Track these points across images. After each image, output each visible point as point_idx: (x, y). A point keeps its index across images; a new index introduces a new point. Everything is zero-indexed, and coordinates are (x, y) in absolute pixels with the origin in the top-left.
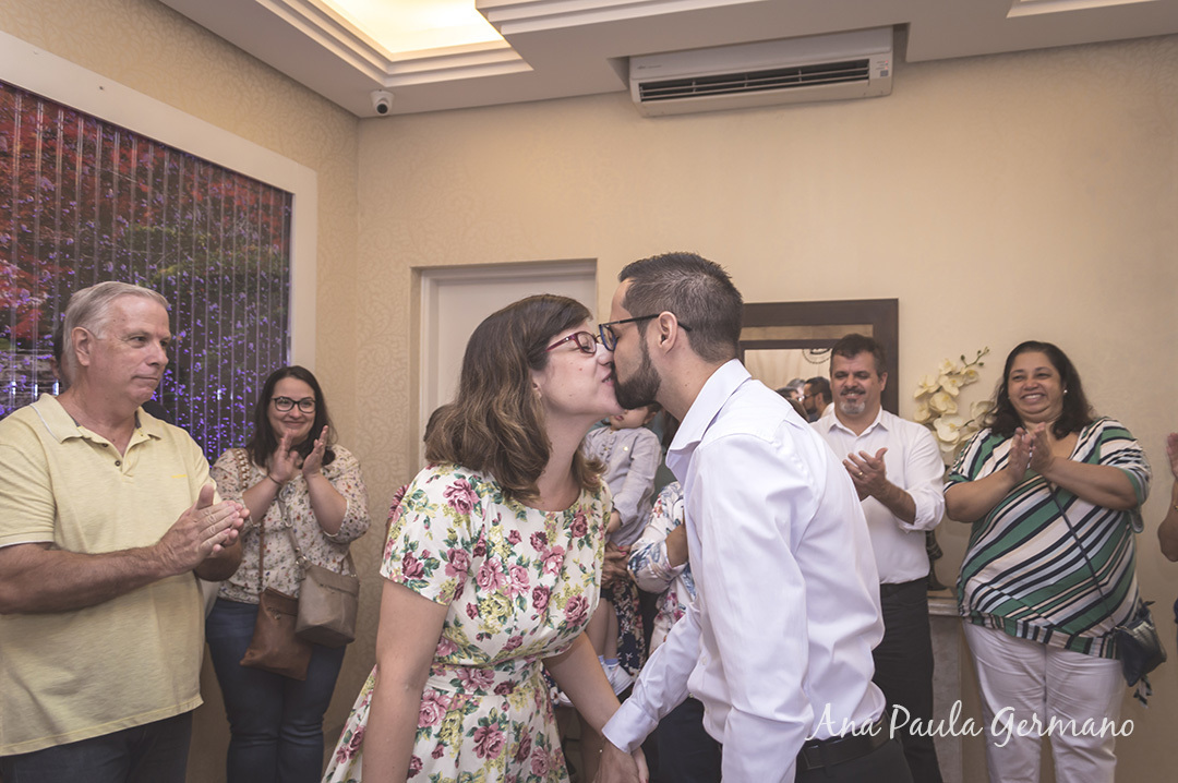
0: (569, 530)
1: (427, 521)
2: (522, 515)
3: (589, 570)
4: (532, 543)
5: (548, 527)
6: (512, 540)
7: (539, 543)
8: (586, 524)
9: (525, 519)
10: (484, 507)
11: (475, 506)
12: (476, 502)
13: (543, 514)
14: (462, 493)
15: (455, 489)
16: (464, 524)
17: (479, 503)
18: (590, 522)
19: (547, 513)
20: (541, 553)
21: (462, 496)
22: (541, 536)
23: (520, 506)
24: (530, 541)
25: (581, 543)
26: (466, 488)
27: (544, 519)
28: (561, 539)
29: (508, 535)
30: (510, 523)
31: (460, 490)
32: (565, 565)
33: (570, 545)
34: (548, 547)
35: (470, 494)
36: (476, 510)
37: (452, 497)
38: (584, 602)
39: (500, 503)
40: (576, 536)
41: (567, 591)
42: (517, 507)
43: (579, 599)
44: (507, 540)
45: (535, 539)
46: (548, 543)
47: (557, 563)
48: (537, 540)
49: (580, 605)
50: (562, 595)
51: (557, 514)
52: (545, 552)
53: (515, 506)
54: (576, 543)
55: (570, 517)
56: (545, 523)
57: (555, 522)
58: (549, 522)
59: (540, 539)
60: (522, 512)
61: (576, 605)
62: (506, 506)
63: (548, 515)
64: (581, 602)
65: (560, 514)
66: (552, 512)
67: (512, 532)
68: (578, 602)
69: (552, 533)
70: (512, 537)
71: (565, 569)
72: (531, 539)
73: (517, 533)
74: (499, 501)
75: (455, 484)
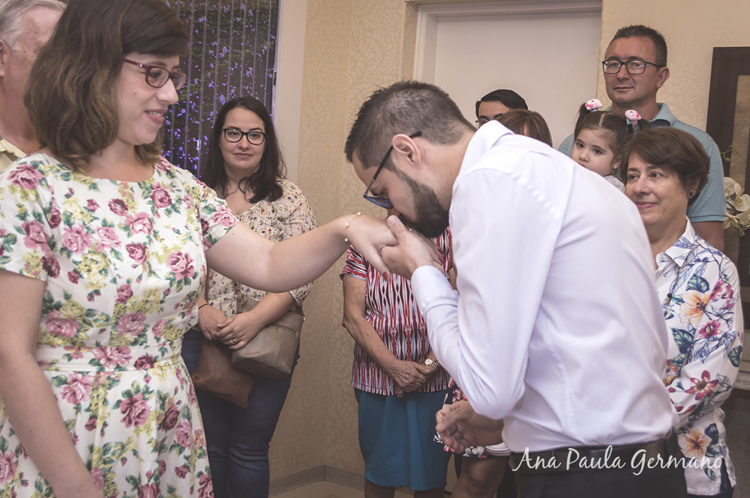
0: (150, 199)
2: (94, 186)
3: (183, 231)
4: (112, 209)
5: (124, 194)
6: (91, 207)
8: (168, 196)
9: (98, 190)
10: (50, 184)
11: (40, 181)
12: (40, 178)
13: (115, 183)
14: (24, 173)
15: (17, 172)
16: (32, 198)
17: (44, 179)
18: (173, 196)
19: (119, 182)
20: (124, 218)
21: (25, 175)
22: (117, 202)
23: (89, 179)
24: (109, 208)
25: (169, 212)
26: (28, 168)
27: (117, 188)
28: (142, 205)
29: (86, 204)
30: (83, 193)
31: (22, 171)
32: (156, 227)
33: (157, 214)
34: (130, 212)
35: (33, 172)
36: (42, 185)
37: (15, 176)
38: (186, 256)
39: (68, 180)
40: (161, 207)
41: (165, 249)
42: (87, 181)
43: (180, 254)
44: (85, 208)
45: (113, 205)
46: (129, 209)
47: (144, 225)
48: (116, 206)
49: (183, 259)
50: (161, 253)
51: (131, 184)
52: (128, 217)
53: (85, 181)
54: (161, 211)
55: (148, 189)
56: (120, 191)
57: (131, 191)
58: (125, 190)
59: (119, 205)
60: (94, 184)
61: (178, 259)
62: (76, 182)
63: (121, 184)
64: (183, 256)
65: (134, 185)
66: (125, 182)
67: (88, 201)
68: (179, 257)
69: (130, 201)
70: (89, 205)
71: (157, 233)
72: (110, 205)
73: (94, 201)
74: (67, 178)
75: (18, 169)
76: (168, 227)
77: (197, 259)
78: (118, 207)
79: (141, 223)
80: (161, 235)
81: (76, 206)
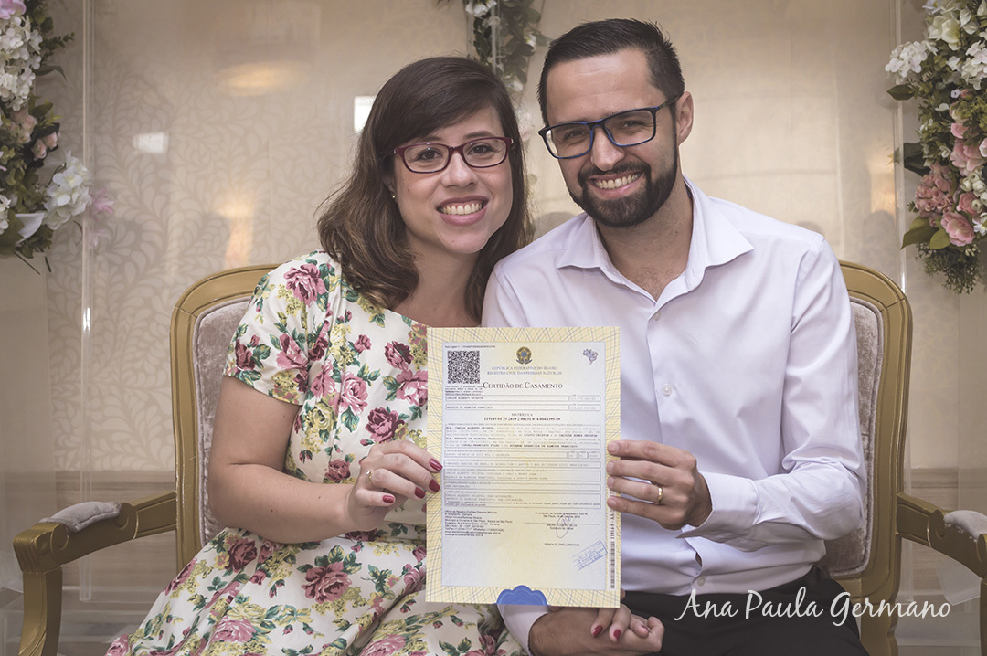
1: (260, 303)
2: (379, 319)
4: (387, 354)
5: (415, 341)
6: (358, 347)
9: (383, 324)
10: (330, 301)
11: (319, 296)
12: (321, 293)
13: (408, 323)
14: (306, 278)
15: (299, 272)
16: (298, 312)
17: (326, 295)
19: (414, 322)
20: (399, 371)
21: (304, 280)
22: (399, 347)
24: (384, 351)
26: (313, 274)
27: (409, 330)
29: (355, 339)
30: (360, 324)
31: (305, 274)
34: (412, 367)
35: (316, 281)
36: (319, 301)
37: (293, 280)
39: (352, 301)
42: (375, 309)
44: (351, 343)
45: (391, 349)
46: (413, 362)
47: (419, 390)
48: (394, 352)
52: (405, 371)
53: (372, 307)
56: (410, 335)
58: (418, 336)
59: (401, 353)
60: (381, 316)
62: (359, 306)
63: (416, 326)
66: (423, 325)
67: (360, 337)
69: (420, 352)
70: (358, 343)
72: (387, 348)
73: (367, 340)
74: (353, 298)
75: (302, 267)
78: (397, 355)
79: (416, 386)
81: (342, 337)
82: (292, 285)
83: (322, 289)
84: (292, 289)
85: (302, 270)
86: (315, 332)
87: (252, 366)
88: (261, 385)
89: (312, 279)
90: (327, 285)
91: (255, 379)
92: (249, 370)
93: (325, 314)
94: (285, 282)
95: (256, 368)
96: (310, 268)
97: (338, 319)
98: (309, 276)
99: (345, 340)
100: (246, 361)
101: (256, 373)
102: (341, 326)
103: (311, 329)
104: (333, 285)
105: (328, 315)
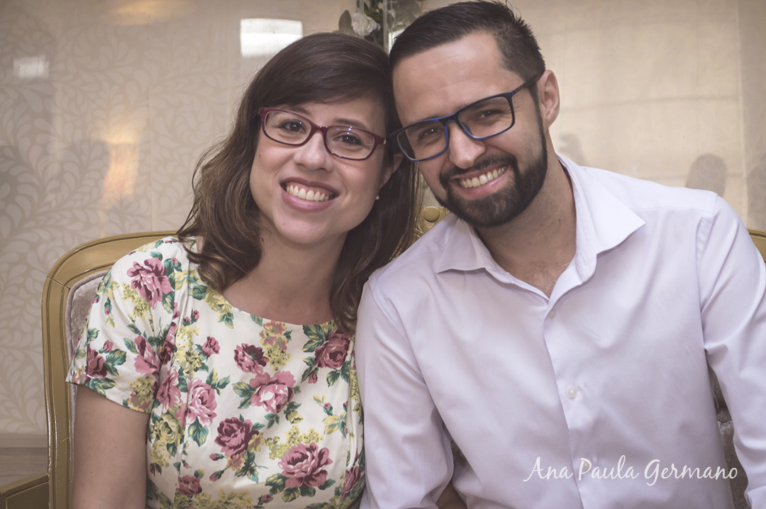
0: (313, 354)
1: (108, 304)
2: (228, 318)
3: (338, 411)
4: (236, 358)
5: (268, 340)
6: (207, 350)
7: (246, 358)
9: (232, 325)
10: (177, 300)
11: (165, 296)
12: (166, 292)
13: (259, 322)
14: (150, 276)
15: (142, 269)
16: (146, 314)
17: (172, 294)
19: (265, 321)
20: (252, 375)
21: (148, 280)
22: (250, 350)
23: (227, 305)
24: (234, 355)
25: (334, 376)
26: (157, 271)
27: (260, 329)
28: (294, 364)
29: (203, 342)
30: (208, 325)
31: (148, 272)
32: (296, 399)
33: (310, 375)
34: (268, 369)
35: (161, 280)
36: (164, 301)
37: (137, 278)
38: (321, 455)
39: (200, 299)
40: (327, 365)
41: (293, 436)
42: (223, 307)
43: (312, 449)
44: (199, 347)
45: (240, 353)
46: (268, 364)
47: (276, 395)
48: (244, 355)
49: (313, 458)
50: (283, 439)
51: (288, 326)
52: (259, 375)
53: (221, 306)
54: (324, 373)
55: (321, 337)
56: (262, 335)
57: (284, 338)
58: (272, 335)
59: (254, 356)
60: (229, 314)
61: (305, 457)
62: (207, 304)
63: (268, 324)
64: (315, 454)
65: (297, 330)
66: (277, 323)
67: (208, 338)
68: (308, 453)
69: (277, 352)
70: (207, 346)
71: (296, 407)
72: (236, 352)
73: (216, 343)
74: (200, 295)
75: (146, 263)
76: (318, 401)
77: (338, 461)
78: (248, 359)
79: (274, 390)
80: (300, 412)
81: (187, 341)
82: (137, 284)
83: (167, 287)
84: (137, 289)
85: (146, 267)
86: (161, 335)
87: (103, 372)
88: (116, 394)
89: (156, 278)
90: (173, 283)
91: (107, 388)
92: (99, 377)
93: (172, 315)
94: (129, 280)
95: (109, 376)
96: (154, 265)
97: (184, 320)
98: (153, 274)
99: (192, 343)
100: (97, 367)
101: (108, 380)
102: (187, 328)
103: (157, 333)
104: (179, 282)
105: (175, 316)
